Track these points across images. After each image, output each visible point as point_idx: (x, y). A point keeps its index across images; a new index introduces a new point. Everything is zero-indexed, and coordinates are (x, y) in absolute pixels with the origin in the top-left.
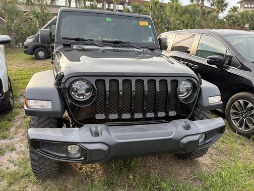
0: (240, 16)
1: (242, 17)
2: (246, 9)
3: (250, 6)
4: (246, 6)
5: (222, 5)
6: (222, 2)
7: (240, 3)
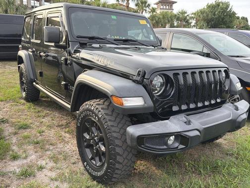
0: (161, 17)
1: (164, 18)
2: (162, 10)
3: (165, 7)
4: (162, 7)
5: (145, 5)
6: (146, 2)
7: (157, 4)
